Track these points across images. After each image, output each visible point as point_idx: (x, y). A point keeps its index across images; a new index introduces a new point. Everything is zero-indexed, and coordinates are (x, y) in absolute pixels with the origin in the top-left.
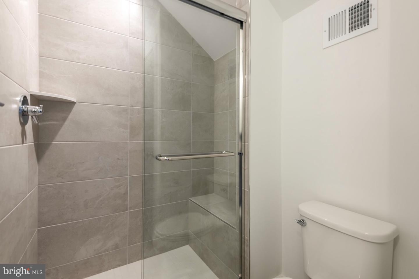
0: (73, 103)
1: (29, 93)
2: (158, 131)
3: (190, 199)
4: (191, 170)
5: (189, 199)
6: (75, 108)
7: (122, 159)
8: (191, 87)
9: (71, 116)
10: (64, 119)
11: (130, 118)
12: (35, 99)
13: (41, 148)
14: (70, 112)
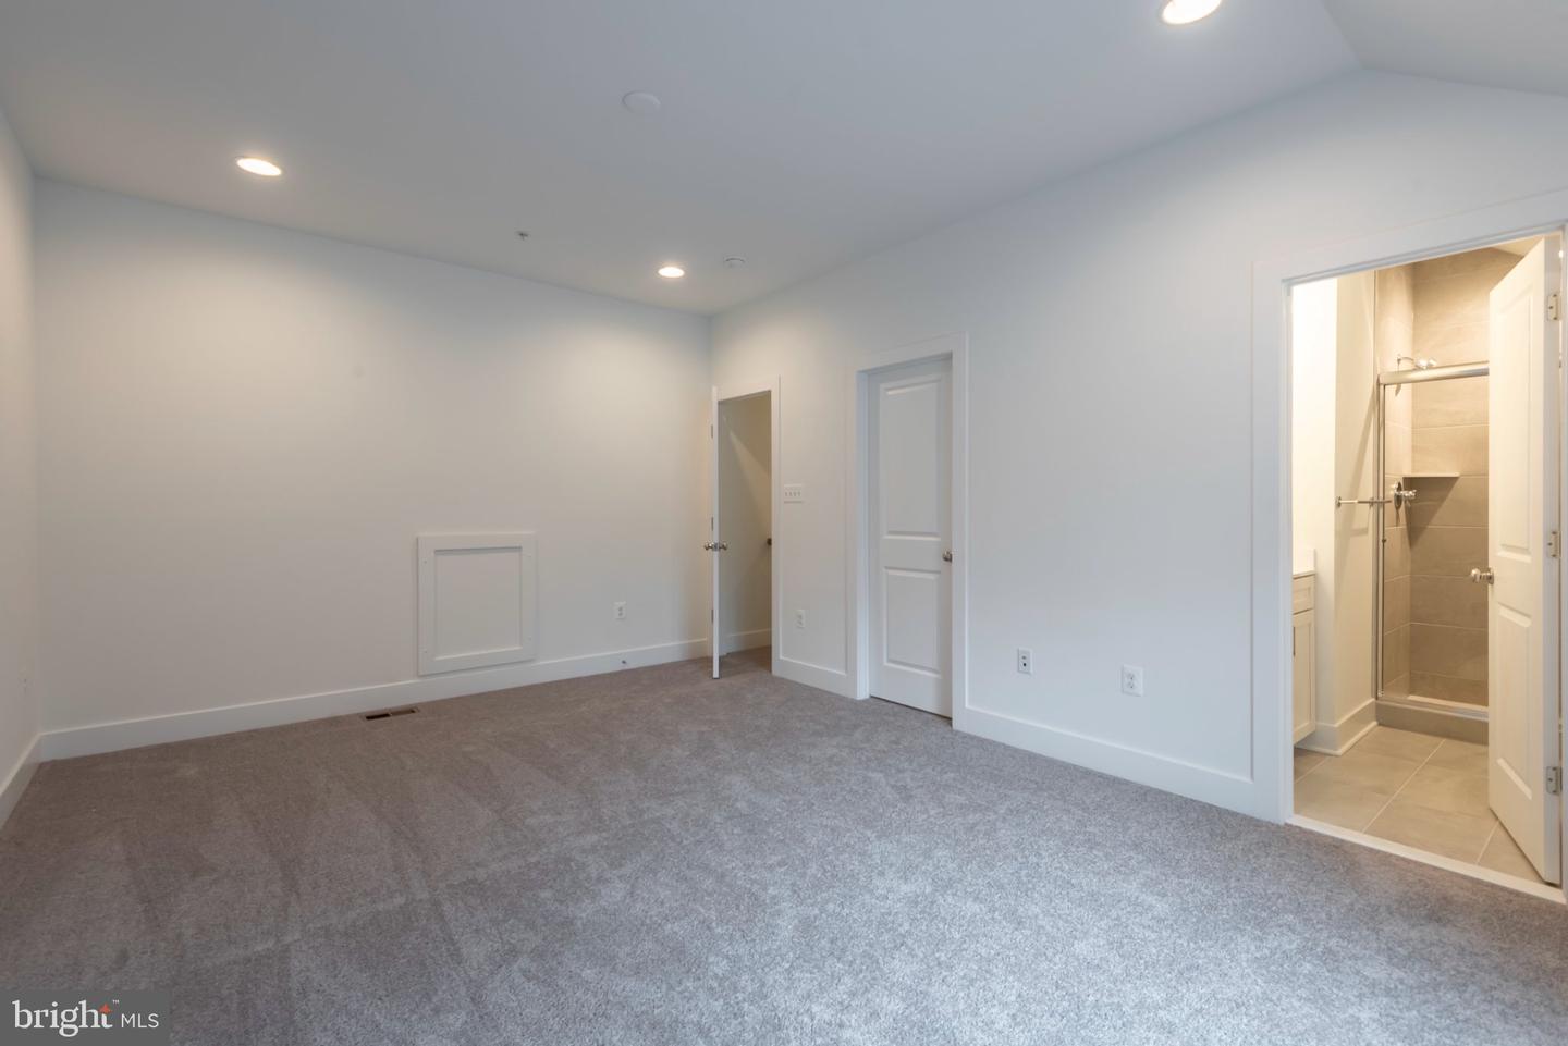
0: (1454, 479)
1: (1401, 477)
6: (1458, 484)
9: (1452, 495)
10: (1442, 499)
12: (1410, 482)
13: (1414, 533)
14: (1450, 489)
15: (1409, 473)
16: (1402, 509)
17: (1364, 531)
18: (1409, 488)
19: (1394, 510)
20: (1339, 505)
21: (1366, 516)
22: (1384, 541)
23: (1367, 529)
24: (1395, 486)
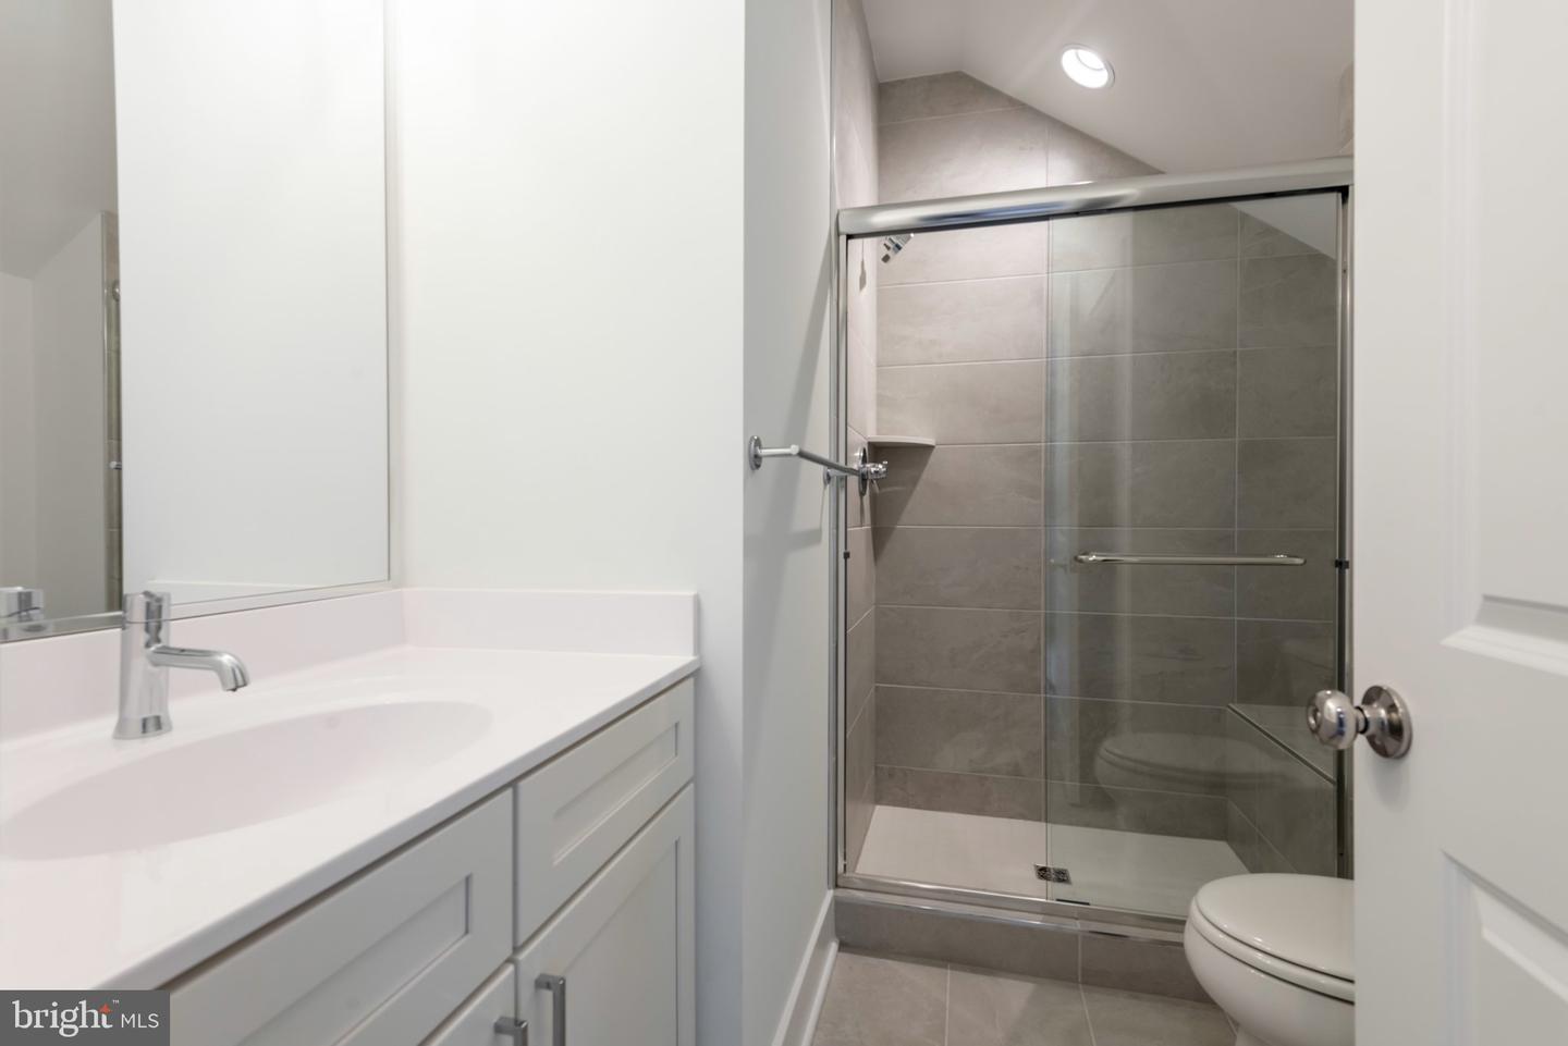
0: (929, 448)
1: (866, 442)
2: (1124, 501)
3: (1231, 705)
4: (1236, 618)
5: (1229, 707)
6: (933, 458)
7: (1027, 569)
8: (1235, 363)
9: (926, 474)
10: (915, 481)
11: (1046, 469)
12: (876, 451)
13: (880, 537)
14: (925, 465)
15: (874, 436)
16: (866, 498)
17: (812, 537)
18: (876, 460)
19: (858, 498)
20: (755, 461)
21: (814, 501)
22: (847, 555)
23: (819, 532)
24: (859, 454)
